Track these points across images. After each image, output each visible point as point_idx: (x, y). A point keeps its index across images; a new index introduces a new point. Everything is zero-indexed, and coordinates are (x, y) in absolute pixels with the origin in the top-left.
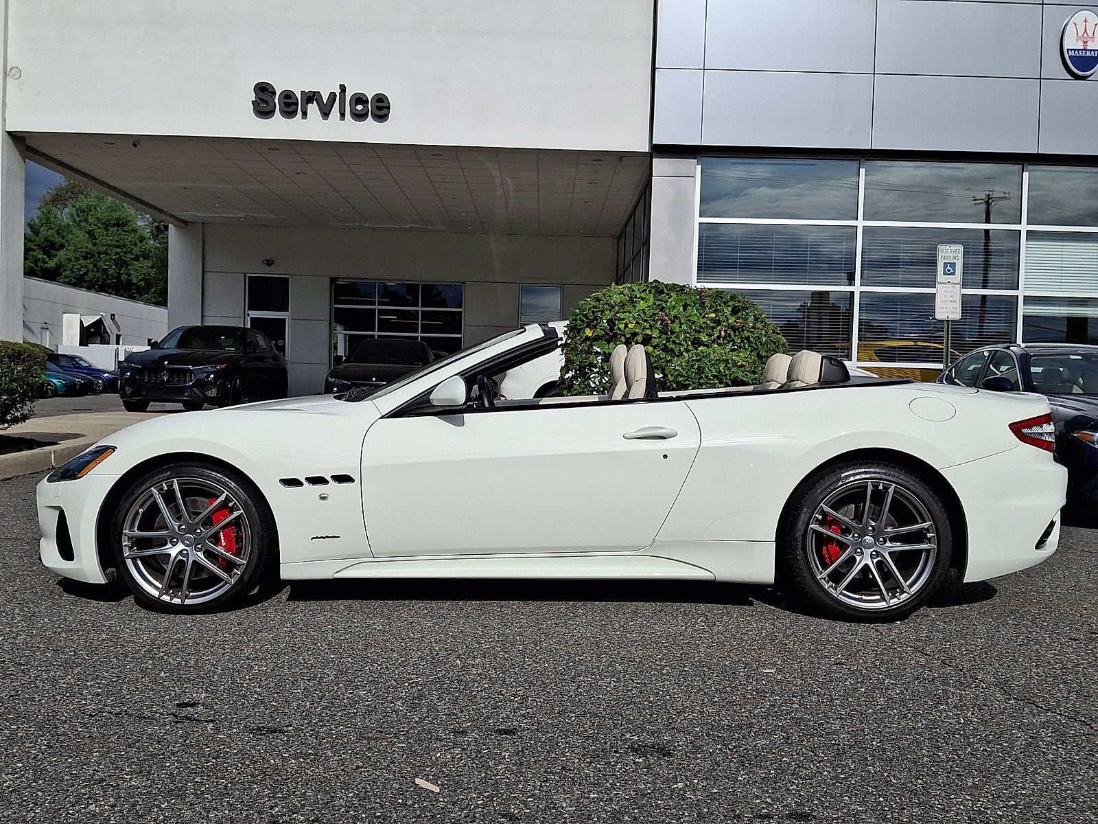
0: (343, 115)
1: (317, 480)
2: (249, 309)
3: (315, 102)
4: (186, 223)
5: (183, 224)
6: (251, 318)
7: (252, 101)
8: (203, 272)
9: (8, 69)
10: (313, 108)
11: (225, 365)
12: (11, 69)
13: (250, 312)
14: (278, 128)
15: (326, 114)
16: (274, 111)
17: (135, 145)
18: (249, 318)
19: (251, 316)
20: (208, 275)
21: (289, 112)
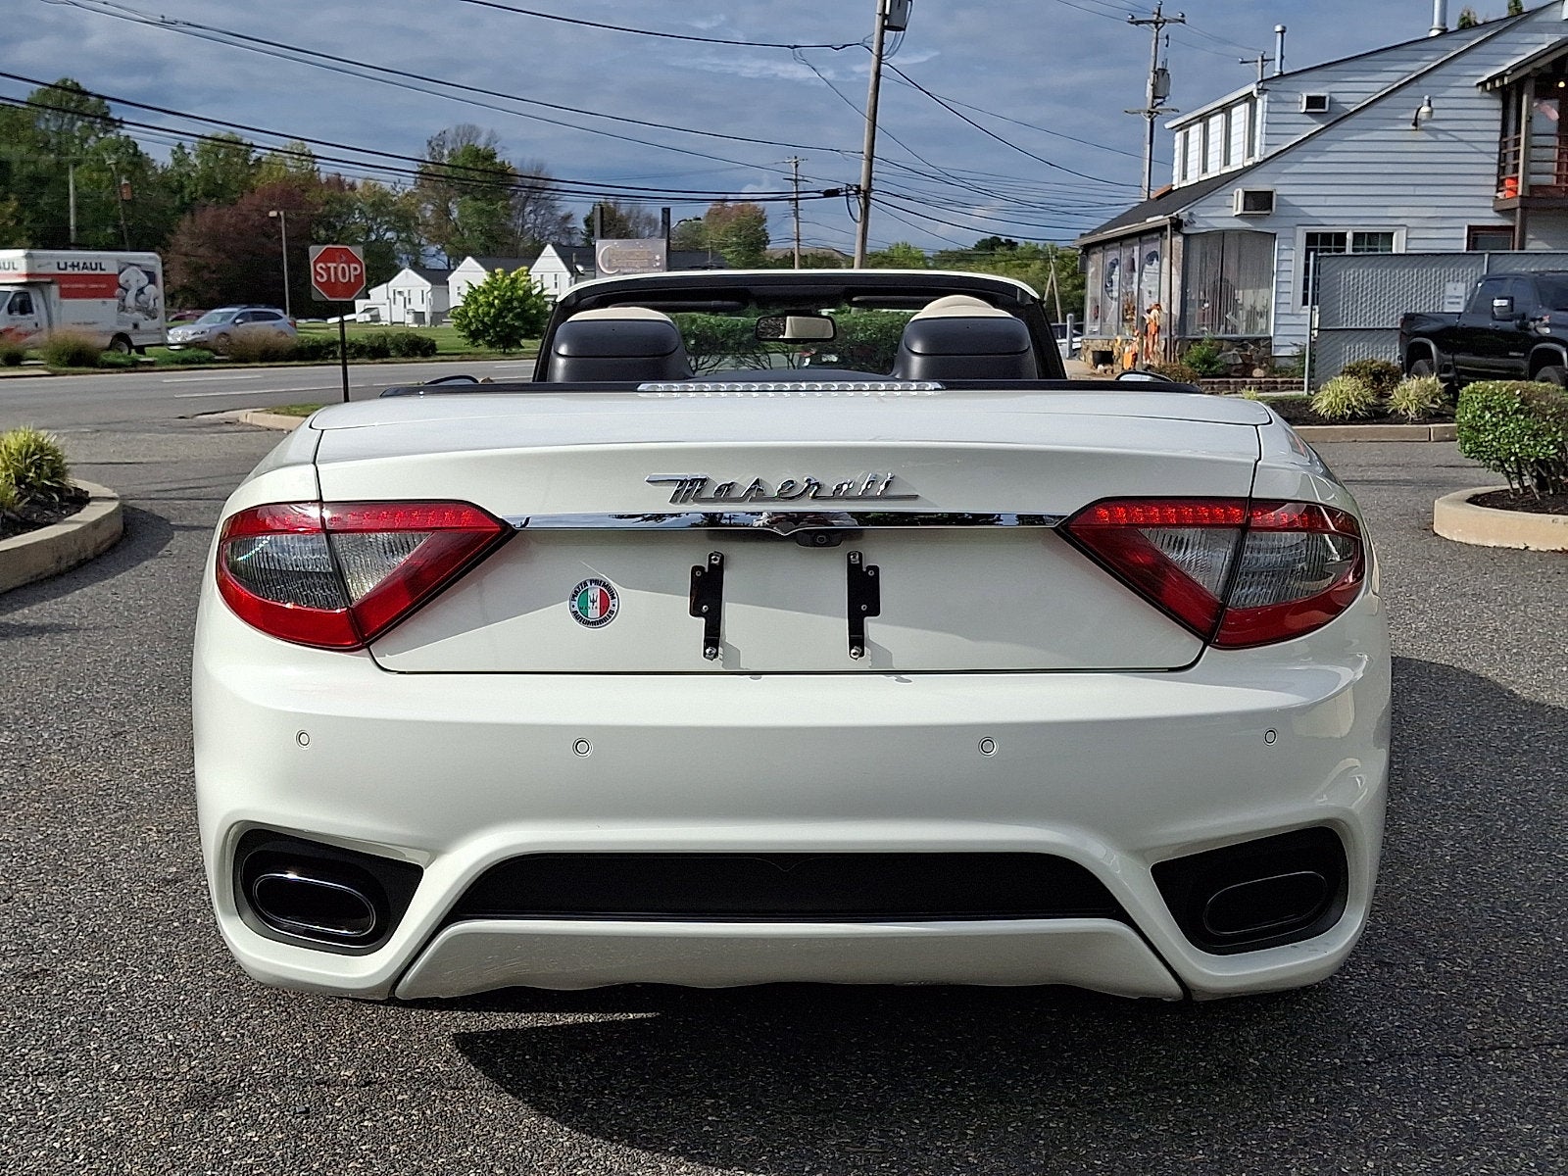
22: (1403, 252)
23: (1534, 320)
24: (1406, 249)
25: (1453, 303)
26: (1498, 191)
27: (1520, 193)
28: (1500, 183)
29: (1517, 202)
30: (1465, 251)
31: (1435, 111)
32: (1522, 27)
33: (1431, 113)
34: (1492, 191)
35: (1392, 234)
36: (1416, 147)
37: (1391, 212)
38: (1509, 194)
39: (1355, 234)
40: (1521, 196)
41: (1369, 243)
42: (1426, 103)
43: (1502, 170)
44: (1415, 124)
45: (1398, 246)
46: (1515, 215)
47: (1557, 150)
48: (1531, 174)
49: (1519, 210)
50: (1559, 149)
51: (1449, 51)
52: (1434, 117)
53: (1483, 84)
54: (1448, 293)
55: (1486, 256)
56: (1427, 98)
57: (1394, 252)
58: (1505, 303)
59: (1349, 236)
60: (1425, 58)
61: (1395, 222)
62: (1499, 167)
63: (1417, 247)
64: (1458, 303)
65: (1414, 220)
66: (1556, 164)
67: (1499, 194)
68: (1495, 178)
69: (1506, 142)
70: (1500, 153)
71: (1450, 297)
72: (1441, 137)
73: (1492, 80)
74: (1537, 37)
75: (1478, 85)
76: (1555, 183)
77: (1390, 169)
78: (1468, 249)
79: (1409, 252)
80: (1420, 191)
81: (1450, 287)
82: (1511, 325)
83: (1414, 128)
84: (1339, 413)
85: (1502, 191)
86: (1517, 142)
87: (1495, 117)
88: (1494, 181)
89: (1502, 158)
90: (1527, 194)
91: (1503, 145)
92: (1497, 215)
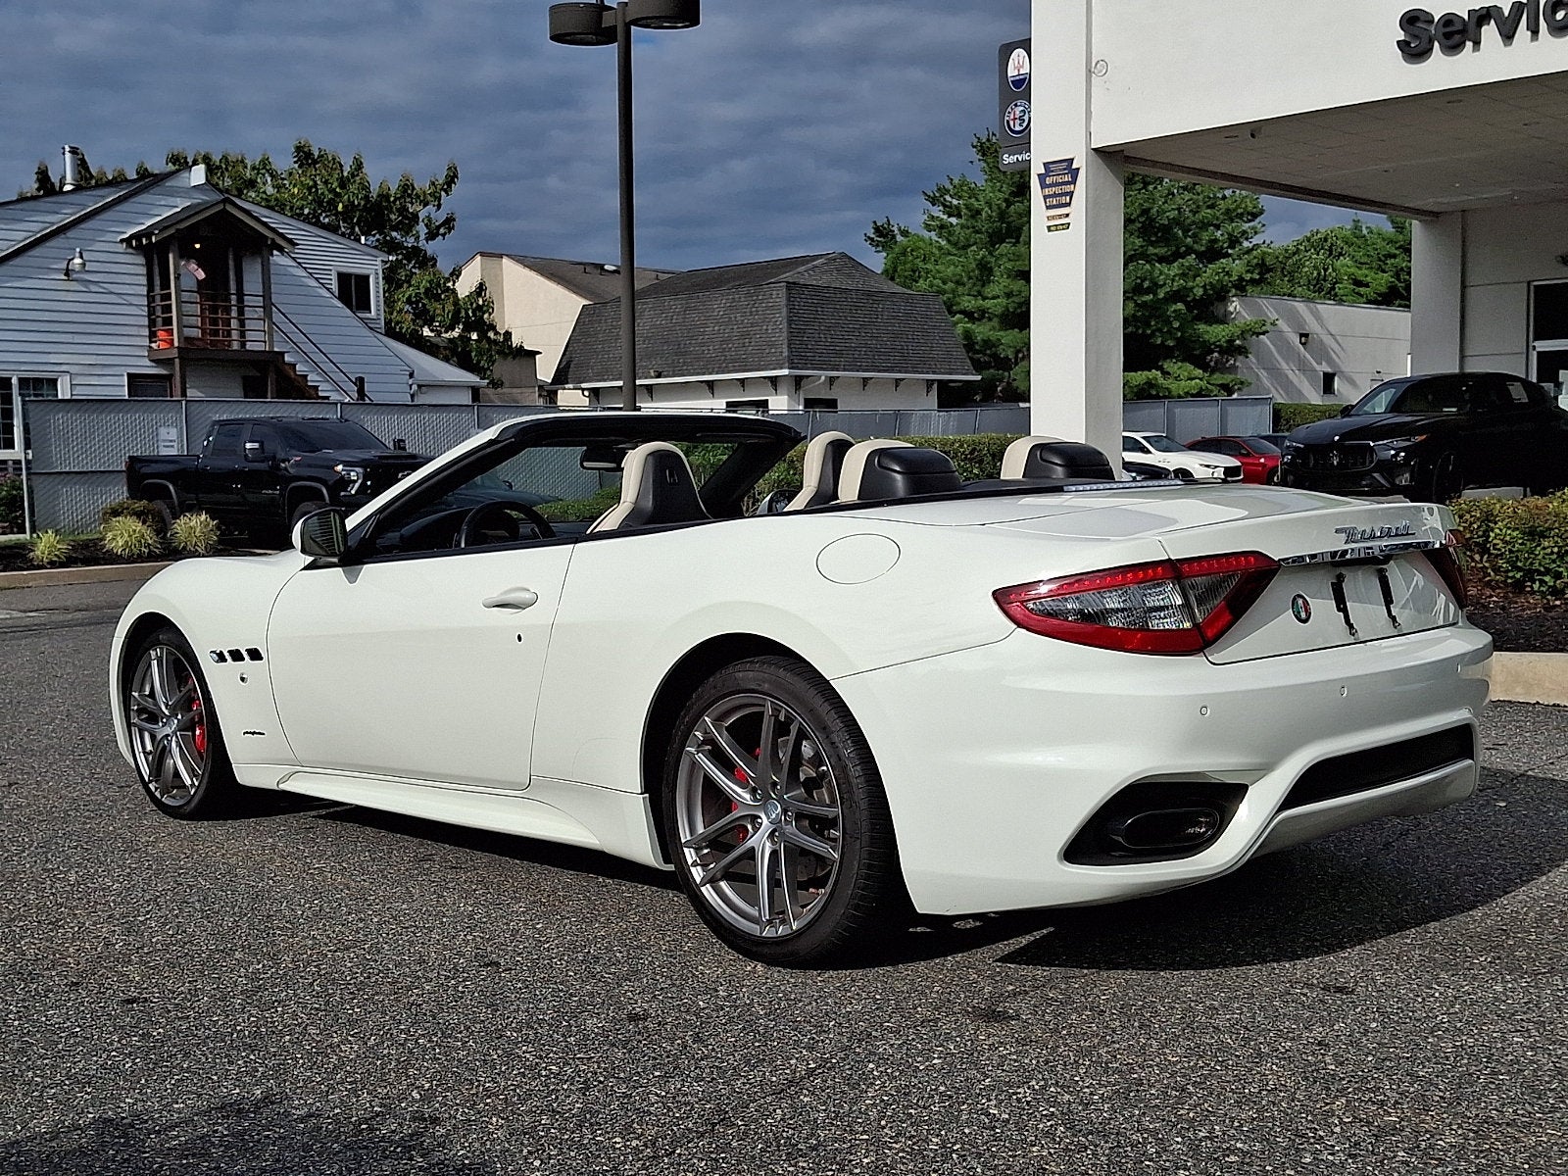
0: (1535, 32)
1: (236, 656)
2: (1535, 339)
3: (1492, 22)
4: (1436, 214)
5: (1430, 217)
6: (1538, 352)
7: (1398, 42)
8: (1464, 287)
9: (1093, 65)
10: (1490, 32)
11: (1425, 437)
12: (1096, 64)
13: (1536, 344)
14: (1442, 72)
15: (1508, 36)
16: (1432, 49)
17: (1253, 136)
18: (1535, 353)
19: (1538, 349)
20: (1471, 292)
21: (1453, 47)
22: (69, 397)
23: (284, 461)
24: (72, 395)
25: (168, 446)
26: (151, 342)
27: (176, 344)
28: (152, 336)
29: (175, 353)
30: (127, 397)
31: (87, 263)
32: (157, 189)
33: (84, 265)
34: (146, 342)
35: (57, 380)
36: (70, 297)
37: (53, 359)
38: (163, 345)
39: (20, 380)
40: (178, 347)
41: (34, 389)
42: (77, 255)
43: (152, 323)
44: (67, 274)
45: (63, 391)
46: (173, 364)
47: (199, 306)
48: (185, 327)
49: (177, 360)
50: (202, 305)
51: (86, 206)
52: (87, 269)
53: (128, 241)
54: (161, 437)
55: (184, 402)
56: (78, 250)
57: (60, 397)
58: (256, 445)
59: (14, 381)
60: (65, 211)
61: (57, 368)
62: (150, 319)
63: (82, 393)
64: (172, 446)
65: (76, 367)
66: (199, 319)
67: (153, 345)
68: (147, 330)
69: (153, 297)
70: (148, 306)
71: (164, 441)
72: (94, 288)
73: (137, 236)
74: (171, 201)
75: (122, 241)
76: (200, 336)
77: (47, 316)
78: (130, 395)
79: (74, 397)
80: (78, 339)
81: (163, 431)
82: (263, 466)
83: (66, 278)
84: (136, 551)
85: (155, 342)
86: (168, 297)
87: (141, 272)
88: (146, 332)
89: (151, 312)
90: (182, 345)
91: (151, 298)
92: (154, 364)
